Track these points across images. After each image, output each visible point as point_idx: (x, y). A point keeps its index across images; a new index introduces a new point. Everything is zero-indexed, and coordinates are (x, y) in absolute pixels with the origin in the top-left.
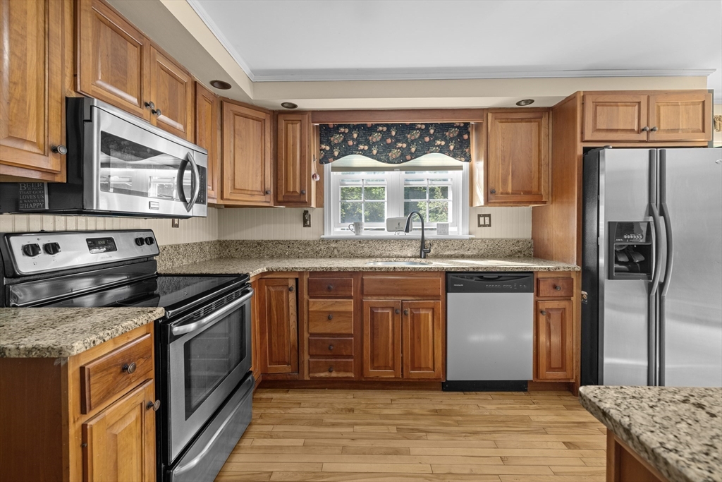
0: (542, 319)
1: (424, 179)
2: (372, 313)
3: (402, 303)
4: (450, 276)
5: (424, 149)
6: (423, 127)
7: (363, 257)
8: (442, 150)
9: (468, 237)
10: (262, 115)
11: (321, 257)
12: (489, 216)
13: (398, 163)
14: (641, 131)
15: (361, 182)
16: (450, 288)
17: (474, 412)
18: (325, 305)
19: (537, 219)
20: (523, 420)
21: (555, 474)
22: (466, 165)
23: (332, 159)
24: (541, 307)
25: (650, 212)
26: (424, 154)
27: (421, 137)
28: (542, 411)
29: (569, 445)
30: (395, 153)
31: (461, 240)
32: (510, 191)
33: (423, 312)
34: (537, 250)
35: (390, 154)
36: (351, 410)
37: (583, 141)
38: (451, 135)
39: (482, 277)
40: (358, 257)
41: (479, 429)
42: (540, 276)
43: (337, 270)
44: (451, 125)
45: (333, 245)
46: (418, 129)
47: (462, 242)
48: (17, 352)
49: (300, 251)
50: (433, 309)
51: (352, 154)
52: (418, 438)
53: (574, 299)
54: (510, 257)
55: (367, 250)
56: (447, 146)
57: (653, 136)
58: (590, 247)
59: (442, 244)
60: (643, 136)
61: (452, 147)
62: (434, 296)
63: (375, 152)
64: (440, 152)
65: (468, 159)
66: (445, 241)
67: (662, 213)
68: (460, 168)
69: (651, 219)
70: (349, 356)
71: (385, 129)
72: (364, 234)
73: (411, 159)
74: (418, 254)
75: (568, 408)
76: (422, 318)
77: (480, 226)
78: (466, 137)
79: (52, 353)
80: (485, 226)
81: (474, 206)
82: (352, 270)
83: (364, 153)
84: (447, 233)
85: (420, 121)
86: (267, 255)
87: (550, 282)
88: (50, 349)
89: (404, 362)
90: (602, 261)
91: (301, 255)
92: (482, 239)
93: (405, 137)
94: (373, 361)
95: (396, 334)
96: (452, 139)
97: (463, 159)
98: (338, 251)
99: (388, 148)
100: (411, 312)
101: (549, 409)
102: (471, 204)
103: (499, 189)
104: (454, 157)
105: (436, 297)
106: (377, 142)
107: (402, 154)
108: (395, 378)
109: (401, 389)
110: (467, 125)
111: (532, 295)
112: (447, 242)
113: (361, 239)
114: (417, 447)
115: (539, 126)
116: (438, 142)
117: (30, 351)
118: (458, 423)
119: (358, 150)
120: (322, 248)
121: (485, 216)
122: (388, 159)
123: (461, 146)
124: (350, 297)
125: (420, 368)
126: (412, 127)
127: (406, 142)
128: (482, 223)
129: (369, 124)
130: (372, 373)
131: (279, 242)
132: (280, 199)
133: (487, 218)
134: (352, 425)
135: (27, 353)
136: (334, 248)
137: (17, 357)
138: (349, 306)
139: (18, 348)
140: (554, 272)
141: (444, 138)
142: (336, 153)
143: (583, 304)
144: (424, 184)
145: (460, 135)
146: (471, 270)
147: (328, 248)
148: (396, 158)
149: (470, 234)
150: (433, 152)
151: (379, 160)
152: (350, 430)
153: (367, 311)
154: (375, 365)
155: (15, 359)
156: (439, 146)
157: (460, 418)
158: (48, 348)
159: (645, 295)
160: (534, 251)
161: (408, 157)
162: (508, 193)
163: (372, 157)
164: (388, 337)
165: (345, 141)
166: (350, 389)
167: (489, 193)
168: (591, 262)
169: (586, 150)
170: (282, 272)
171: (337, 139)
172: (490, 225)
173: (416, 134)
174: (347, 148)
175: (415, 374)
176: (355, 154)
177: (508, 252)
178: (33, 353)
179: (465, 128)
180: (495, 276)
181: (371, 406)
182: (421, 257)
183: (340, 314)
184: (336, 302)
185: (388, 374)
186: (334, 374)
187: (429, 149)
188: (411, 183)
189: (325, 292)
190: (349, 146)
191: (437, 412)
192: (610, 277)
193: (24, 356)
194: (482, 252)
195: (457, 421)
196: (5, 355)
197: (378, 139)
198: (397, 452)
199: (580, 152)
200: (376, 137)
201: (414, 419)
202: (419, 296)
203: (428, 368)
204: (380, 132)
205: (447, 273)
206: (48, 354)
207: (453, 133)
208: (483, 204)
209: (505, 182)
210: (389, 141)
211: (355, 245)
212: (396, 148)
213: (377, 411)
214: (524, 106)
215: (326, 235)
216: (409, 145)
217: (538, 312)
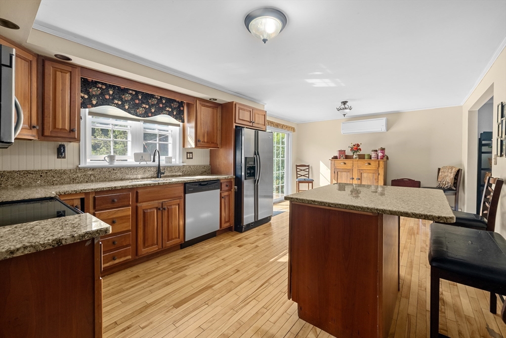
0: (223, 200)
1: (156, 129)
2: (144, 213)
3: (162, 204)
4: (187, 185)
5: (159, 111)
6: (159, 98)
7: (116, 180)
8: (170, 114)
9: (182, 164)
10: (30, 58)
11: (78, 183)
12: (192, 153)
13: (143, 117)
14: (250, 122)
15: (111, 126)
16: (187, 191)
17: (201, 251)
18: (109, 214)
19: (212, 155)
20: (221, 246)
21: (241, 255)
22: (181, 124)
23: (90, 106)
24: (223, 195)
25: (255, 154)
26: (160, 114)
27: (158, 104)
28: (226, 241)
29: (240, 246)
30: (141, 111)
31: (179, 167)
32: (206, 141)
33: (173, 207)
34: (212, 170)
35: (138, 111)
36: (137, 277)
37: (235, 123)
38: (175, 106)
39: (200, 184)
40: (112, 180)
41: (208, 255)
42: (222, 181)
43: (120, 188)
44: (175, 101)
45: (90, 173)
46: (156, 98)
47: (179, 168)
48: (73, 239)
49: (55, 179)
50: (179, 204)
51: (108, 105)
52: (186, 269)
53: (232, 190)
54: (201, 174)
55: (119, 175)
56: (172, 112)
57: (254, 125)
58: (238, 167)
59: (169, 169)
60: (251, 124)
61: (175, 113)
62: (179, 197)
63: (127, 107)
64: (169, 115)
65: (183, 122)
66: (170, 167)
67: (258, 154)
68: (179, 125)
69: (255, 156)
70: (127, 246)
71: (134, 93)
72: (116, 163)
73: (152, 116)
74: (155, 175)
75: (233, 236)
76: (173, 210)
77: (187, 158)
78: (182, 108)
79: (101, 233)
80: (190, 158)
81: (186, 147)
82: (131, 187)
83: (118, 106)
84: (171, 162)
85: (158, 95)
86: (12, 185)
87: (225, 183)
88: (98, 232)
89: (163, 238)
90: (243, 174)
91: (56, 182)
92: (189, 166)
93: (148, 101)
94: (144, 243)
95: (159, 222)
96: (175, 108)
97: (181, 121)
98: (95, 177)
99: (137, 106)
100: (168, 208)
101: (227, 239)
102: (184, 146)
103: (202, 140)
104: (175, 119)
105: (179, 198)
106: (128, 100)
107: (146, 112)
108: (158, 249)
109: (159, 257)
110: (182, 102)
111: (219, 190)
112: (172, 168)
113: (114, 167)
114: (188, 272)
115: (217, 111)
116: (168, 109)
117: (83, 236)
118: (198, 257)
119: (113, 103)
120: (79, 175)
121: (190, 153)
122: (136, 113)
123: (179, 113)
124: (129, 205)
125: (172, 239)
126: (152, 96)
127: (148, 105)
128: (189, 157)
129: (123, 87)
130: (144, 251)
131: (28, 172)
132: (47, 133)
133: (191, 154)
134: (146, 281)
135: (81, 238)
136: (91, 175)
137: (73, 242)
138: (128, 211)
139: (73, 237)
140: (227, 179)
141: (171, 107)
142: (94, 102)
143: (235, 192)
144: (156, 132)
145: (179, 107)
146: (197, 181)
147: (85, 175)
148: (142, 114)
149: (183, 163)
150: (164, 114)
151: (129, 113)
152: (147, 283)
153: (140, 212)
154: (146, 245)
155: (70, 245)
156: (168, 111)
157: (198, 255)
158: (97, 232)
159: (253, 185)
160: (211, 171)
161: (150, 115)
162: (205, 142)
163: (125, 110)
164: (154, 226)
165: (102, 94)
166: (124, 269)
167: (197, 141)
168: (239, 173)
169: (236, 126)
170: (70, 194)
171: (94, 91)
172: (192, 158)
173: (155, 101)
174: (104, 100)
175: (169, 244)
176: (111, 105)
177: (200, 172)
178: (86, 237)
179: (181, 104)
180: (206, 183)
181: (148, 270)
182: (158, 177)
183: (121, 218)
184: (119, 210)
185: (154, 248)
186: (117, 261)
187: (162, 112)
188: (147, 130)
189: (109, 205)
190: (106, 99)
191: (185, 258)
192: (245, 179)
193: (79, 241)
194: (189, 172)
195: (197, 257)
196: (62, 243)
197: (129, 99)
198: (180, 278)
199: (234, 127)
200: (127, 97)
201: (177, 264)
202: (171, 198)
203: (176, 238)
204: (131, 94)
205: (185, 184)
206: (97, 235)
207: (175, 105)
208: (194, 146)
209: (204, 136)
210: (137, 102)
211: (109, 172)
212: (142, 107)
213: (152, 271)
214: (212, 100)
215: (82, 165)
216: (150, 107)
217: (221, 197)
